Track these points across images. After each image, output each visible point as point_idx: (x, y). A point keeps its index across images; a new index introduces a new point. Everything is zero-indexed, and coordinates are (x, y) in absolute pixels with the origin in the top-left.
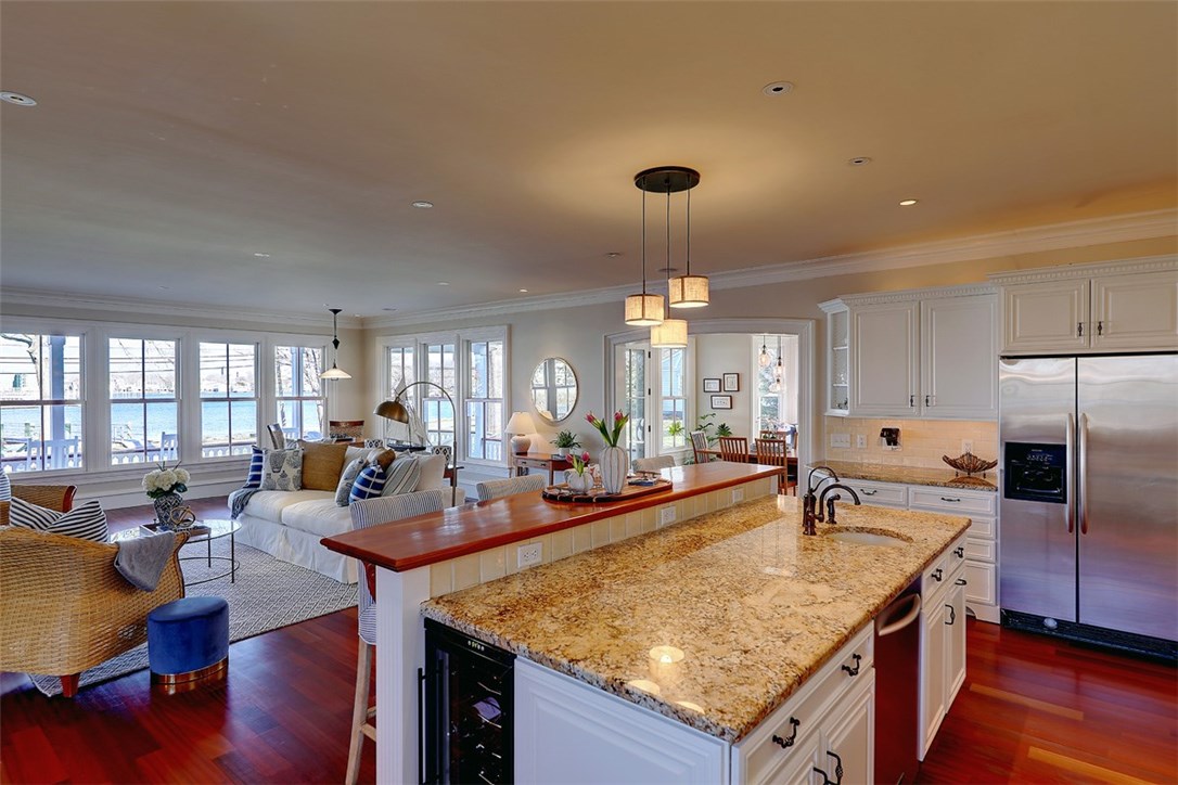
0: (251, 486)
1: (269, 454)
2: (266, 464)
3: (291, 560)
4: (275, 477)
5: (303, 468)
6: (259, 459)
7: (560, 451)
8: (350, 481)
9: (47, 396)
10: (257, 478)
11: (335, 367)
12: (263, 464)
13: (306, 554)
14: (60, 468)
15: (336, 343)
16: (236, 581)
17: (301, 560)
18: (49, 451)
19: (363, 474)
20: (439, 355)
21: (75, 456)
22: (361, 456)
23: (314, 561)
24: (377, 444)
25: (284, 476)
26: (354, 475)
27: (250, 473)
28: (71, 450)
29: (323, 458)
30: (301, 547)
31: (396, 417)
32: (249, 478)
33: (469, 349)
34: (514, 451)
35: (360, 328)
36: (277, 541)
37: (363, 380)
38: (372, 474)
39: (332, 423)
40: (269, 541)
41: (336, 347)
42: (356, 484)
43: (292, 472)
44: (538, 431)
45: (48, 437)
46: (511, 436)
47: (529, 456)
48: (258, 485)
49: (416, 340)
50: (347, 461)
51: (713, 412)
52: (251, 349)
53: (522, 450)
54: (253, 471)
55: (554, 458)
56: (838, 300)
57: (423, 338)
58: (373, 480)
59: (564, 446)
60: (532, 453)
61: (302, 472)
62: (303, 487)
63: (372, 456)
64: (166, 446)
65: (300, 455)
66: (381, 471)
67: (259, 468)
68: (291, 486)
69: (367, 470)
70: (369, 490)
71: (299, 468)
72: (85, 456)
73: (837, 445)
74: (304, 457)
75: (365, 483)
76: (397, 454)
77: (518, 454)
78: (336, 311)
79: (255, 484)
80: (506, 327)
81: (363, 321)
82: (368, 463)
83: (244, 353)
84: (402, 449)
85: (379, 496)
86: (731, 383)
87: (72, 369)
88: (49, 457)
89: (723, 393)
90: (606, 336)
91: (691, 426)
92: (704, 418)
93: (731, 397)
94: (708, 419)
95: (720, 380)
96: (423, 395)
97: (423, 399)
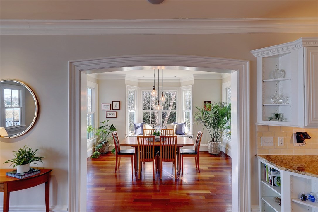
51: (108, 119)
59: (25, 162)
73: (266, 144)
86: (116, 106)
89: (112, 110)
90: (71, 63)
91: (96, 127)
92: (103, 123)
93: (116, 112)
94: (106, 123)
95: (110, 104)
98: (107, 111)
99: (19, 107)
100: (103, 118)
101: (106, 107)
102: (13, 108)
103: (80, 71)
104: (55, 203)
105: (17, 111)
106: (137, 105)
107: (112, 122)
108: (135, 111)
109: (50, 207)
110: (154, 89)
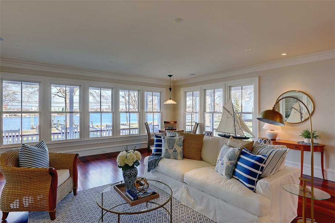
0: (157, 155)
2: (164, 144)
4: (171, 151)
9: (68, 110)
10: (159, 151)
11: (170, 99)
12: (162, 144)
14: (72, 139)
15: (170, 89)
18: (68, 131)
21: (77, 132)
25: (175, 151)
28: (76, 130)
32: (155, 151)
33: (230, 90)
39: (165, 122)
41: (170, 91)
43: (179, 149)
45: (68, 126)
48: (161, 155)
49: (201, 88)
52: (137, 93)
54: (157, 147)
55: (304, 144)
61: (183, 149)
62: (184, 157)
65: (182, 140)
67: (160, 146)
68: (179, 157)
71: (182, 147)
72: (81, 133)
74: (184, 141)
77: (272, 140)
78: (170, 76)
79: (159, 154)
80: (257, 78)
85: (261, 175)
87: (76, 98)
88: (68, 133)
96: (204, 111)
97: (204, 113)
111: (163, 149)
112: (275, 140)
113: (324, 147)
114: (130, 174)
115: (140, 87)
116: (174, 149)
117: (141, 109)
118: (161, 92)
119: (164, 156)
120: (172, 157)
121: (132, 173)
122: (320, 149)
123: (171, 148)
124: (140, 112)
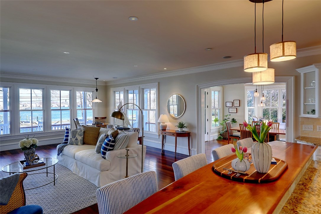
0: (65, 143)
1: (71, 131)
2: (70, 134)
3: (79, 174)
4: (74, 140)
5: (84, 136)
6: (68, 133)
7: (179, 130)
8: (101, 143)
10: (67, 140)
11: (96, 98)
12: (69, 134)
13: (84, 172)
15: (97, 90)
16: (56, 185)
17: (82, 175)
19: (106, 141)
20: (133, 94)
22: (106, 132)
23: (87, 176)
24: (111, 127)
25: (77, 139)
26: (103, 141)
27: (65, 138)
29: (91, 132)
30: (82, 169)
31: (119, 117)
32: (64, 140)
33: (143, 92)
34: (161, 129)
35: (105, 85)
36: (73, 166)
37: (106, 103)
38: (109, 141)
39: (96, 118)
40: (71, 165)
41: (97, 91)
42: (103, 145)
43: (80, 138)
44: (170, 121)
46: (159, 123)
47: (166, 131)
48: (67, 143)
49: (124, 89)
50: (100, 134)
51: (230, 114)
52: (68, 92)
53: (164, 129)
54: (65, 137)
55: (177, 132)
56: (313, 66)
57: (127, 88)
58: (110, 143)
59: (181, 127)
60: (167, 130)
61: (84, 138)
62: (84, 143)
63: (110, 133)
64: (40, 126)
65: (83, 131)
66: (113, 139)
67: (67, 136)
68: (79, 143)
69: (108, 139)
70: (108, 148)
71: (82, 136)
73: (306, 130)
74: (84, 132)
75: (107, 144)
76: (119, 131)
77: (162, 130)
78: (97, 79)
79: (66, 142)
80: (157, 83)
81: (106, 82)
82: (108, 136)
83: (66, 94)
84: (121, 129)
85: (112, 150)
86: (237, 104)
89: (233, 107)
90: (197, 86)
91: (221, 119)
92: (226, 116)
93: (237, 108)
94: (228, 117)
95: (232, 102)
96: (127, 108)
97: (127, 110)
98: (229, 107)
99: (177, 105)
100: (227, 113)
101: (229, 104)
102: (174, 105)
103: (201, 89)
104: (192, 147)
105: (176, 107)
106: (257, 102)
107: (233, 116)
108: (254, 108)
109: (190, 148)
110: (256, 91)
111: (69, 138)
112: (165, 130)
113: (191, 134)
114: (28, 153)
115: (71, 88)
116: (76, 138)
117: (72, 107)
118: (93, 91)
119: (69, 143)
120: (74, 144)
121: (30, 152)
122: (187, 135)
123: (73, 137)
124: (71, 110)
